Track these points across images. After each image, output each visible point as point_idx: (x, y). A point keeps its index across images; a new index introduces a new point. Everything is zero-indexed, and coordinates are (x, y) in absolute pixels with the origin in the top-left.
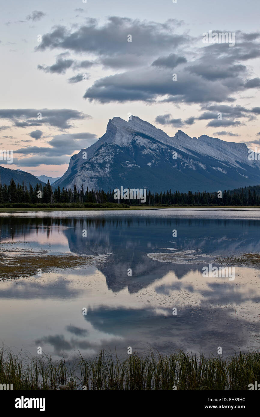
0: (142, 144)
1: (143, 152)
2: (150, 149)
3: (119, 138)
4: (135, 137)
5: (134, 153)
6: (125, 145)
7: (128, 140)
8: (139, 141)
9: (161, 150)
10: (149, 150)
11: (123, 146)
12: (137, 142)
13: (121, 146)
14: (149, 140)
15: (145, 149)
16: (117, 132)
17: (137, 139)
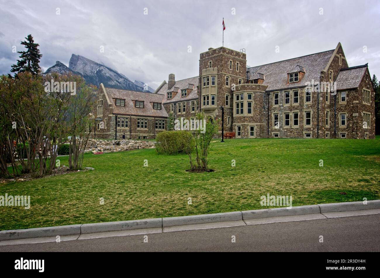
0: (108, 75)
1: (110, 83)
2: (117, 81)
3: (81, 66)
4: (100, 67)
5: (99, 82)
6: (89, 73)
7: (92, 69)
8: (105, 72)
9: (128, 85)
10: (115, 82)
11: (86, 74)
12: (103, 72)
13: (83, 74)
14: (115, 74)
15: (111, 80)
16: (79, 60)
17: (102, 70)
